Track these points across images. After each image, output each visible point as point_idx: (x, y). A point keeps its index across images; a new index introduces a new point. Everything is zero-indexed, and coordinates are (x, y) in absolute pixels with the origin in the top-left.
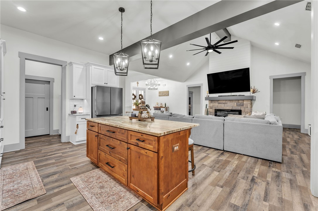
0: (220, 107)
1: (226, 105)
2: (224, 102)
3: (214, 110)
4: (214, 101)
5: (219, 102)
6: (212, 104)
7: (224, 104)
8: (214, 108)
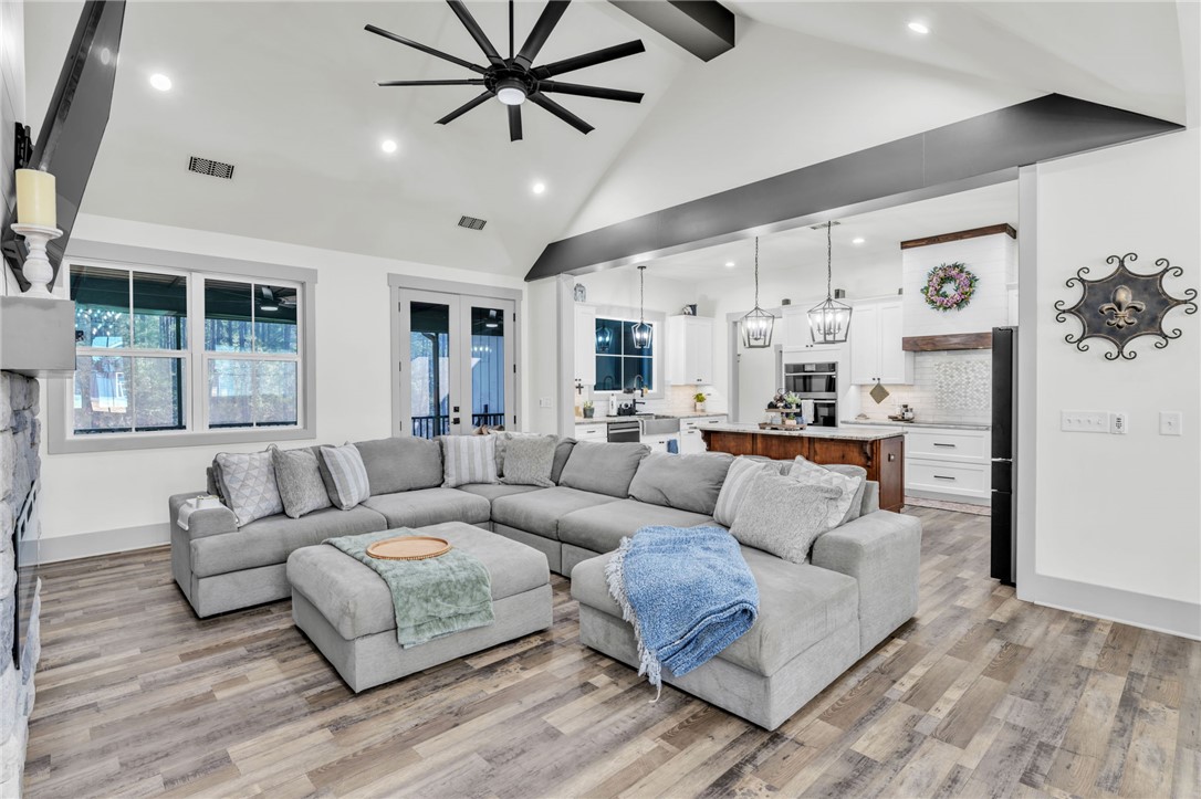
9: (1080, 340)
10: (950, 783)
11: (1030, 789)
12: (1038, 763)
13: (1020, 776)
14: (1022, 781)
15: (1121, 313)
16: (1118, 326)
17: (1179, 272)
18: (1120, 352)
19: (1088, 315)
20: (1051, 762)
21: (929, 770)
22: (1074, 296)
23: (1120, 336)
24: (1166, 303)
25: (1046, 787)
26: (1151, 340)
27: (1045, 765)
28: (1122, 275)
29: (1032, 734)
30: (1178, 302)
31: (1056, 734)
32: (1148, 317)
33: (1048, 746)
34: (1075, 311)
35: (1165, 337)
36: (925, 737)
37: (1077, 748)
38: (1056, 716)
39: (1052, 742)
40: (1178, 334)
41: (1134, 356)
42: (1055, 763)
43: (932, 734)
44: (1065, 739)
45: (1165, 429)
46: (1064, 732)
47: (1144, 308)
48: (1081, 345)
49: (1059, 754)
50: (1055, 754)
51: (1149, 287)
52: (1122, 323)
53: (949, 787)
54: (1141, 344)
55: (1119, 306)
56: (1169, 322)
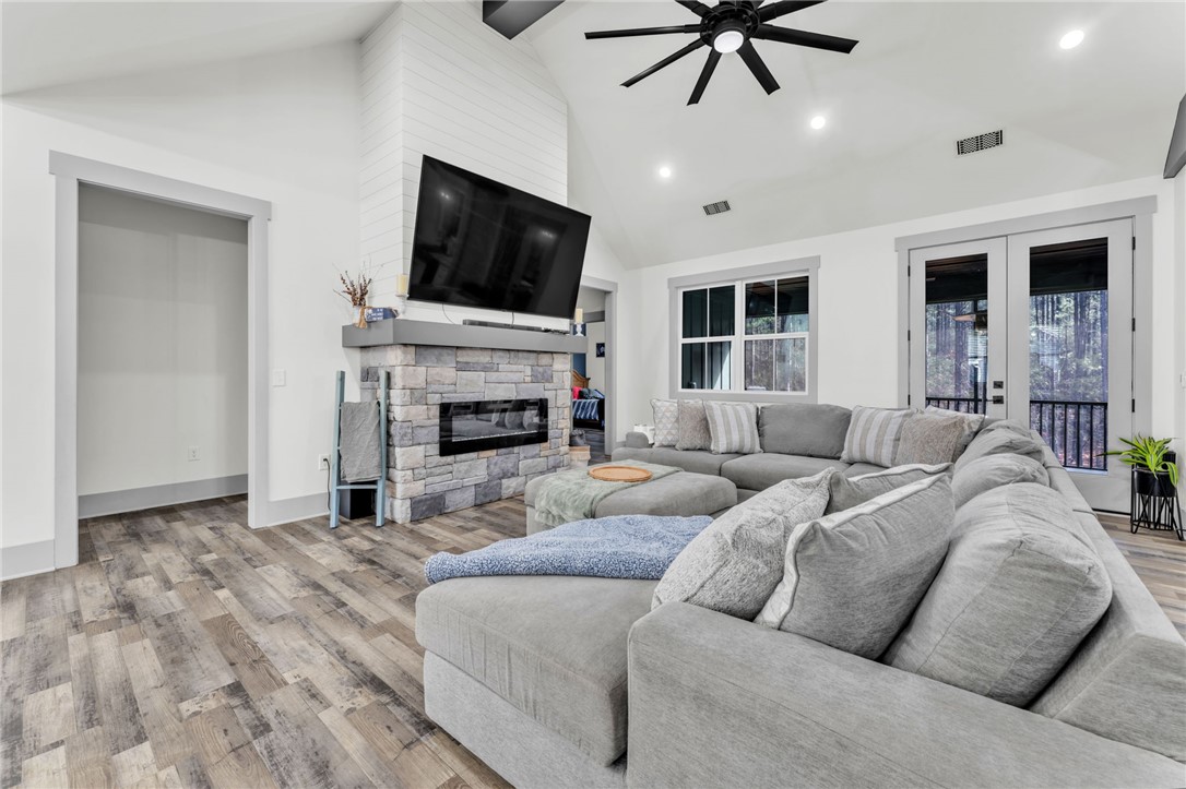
0: (469, 389)
1: (493, 376)
2: (488, 359)
3: (436, 411)
4: (436, 351)
5: (464, 357)
6: (421, 370)
7: (485, 369)
8: (436, 399)
20: (241, 722)
44: (257, 756)
49: (244, 735)
50: (248, 732)
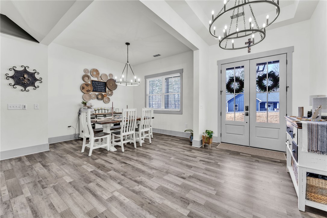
9: (14, 85)
10: (29, 201)
11: (46, 188)
12: (42, 184)
13: (42, 188)
14: (43, 189)
15: (25, 80)
16: (24, 83)
17: (38, 73)
18: (25, 90)
19: (16, 79)
21: (20, 204)
22: (12, 73)
23: (25, 86)
24: (36, 80)
25: (48, 186)
26: (33, 88)
27: (44, 183)
28: (25, 71)
29: (35, 181)
30: (38, 80)
31: (39, 178)
32: (31, 82)
33: (40, 181)
34: (12, 77)
35: (36, 87)
36: (9, 200)
37: (45, 177)
38: (35, 176)
39: (40, 180)
40: (38, 87)
41: (28, 91)
42: (45, 182)
43: (10, 199)
45: (36, 108)
46: (40, 177)
47: (31, 80)
48: (14, 87)
51: (32, 75)
52: (25, 83)
53: (30, 202)
54: (30, 88)
55: (25, 78)
56: (37, 84)
